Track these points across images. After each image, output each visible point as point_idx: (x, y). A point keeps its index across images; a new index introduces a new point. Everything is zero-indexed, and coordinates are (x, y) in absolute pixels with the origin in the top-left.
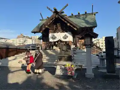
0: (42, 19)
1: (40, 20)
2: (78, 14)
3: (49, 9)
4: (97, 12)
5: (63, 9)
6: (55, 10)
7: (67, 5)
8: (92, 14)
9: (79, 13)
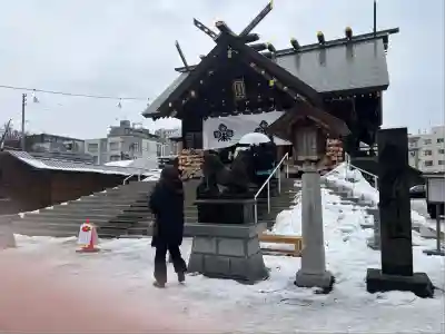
0: (184, 66)
1: (177, 70)
3: (203, 28)
5: (254, 24)
7: (269, 8)
8: (374, 36)
9: (321, 38)
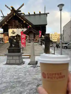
0: (3, 16)
1: (1, 17)
3: (7, 7)
5: (20, 8)
6: (12, 8)
7: (23, 5)
8: (45, 14)
9: (34, 13)
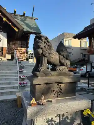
2: (13, 13)
4: (37, 18)
8: (32, 18)
9: (15, 12)
